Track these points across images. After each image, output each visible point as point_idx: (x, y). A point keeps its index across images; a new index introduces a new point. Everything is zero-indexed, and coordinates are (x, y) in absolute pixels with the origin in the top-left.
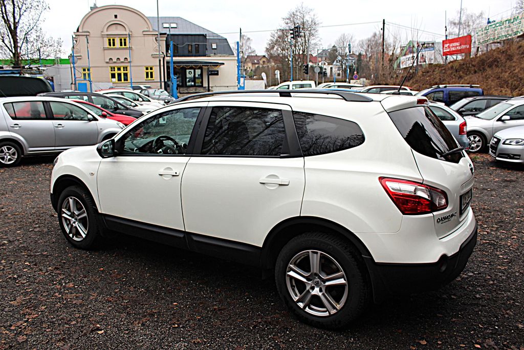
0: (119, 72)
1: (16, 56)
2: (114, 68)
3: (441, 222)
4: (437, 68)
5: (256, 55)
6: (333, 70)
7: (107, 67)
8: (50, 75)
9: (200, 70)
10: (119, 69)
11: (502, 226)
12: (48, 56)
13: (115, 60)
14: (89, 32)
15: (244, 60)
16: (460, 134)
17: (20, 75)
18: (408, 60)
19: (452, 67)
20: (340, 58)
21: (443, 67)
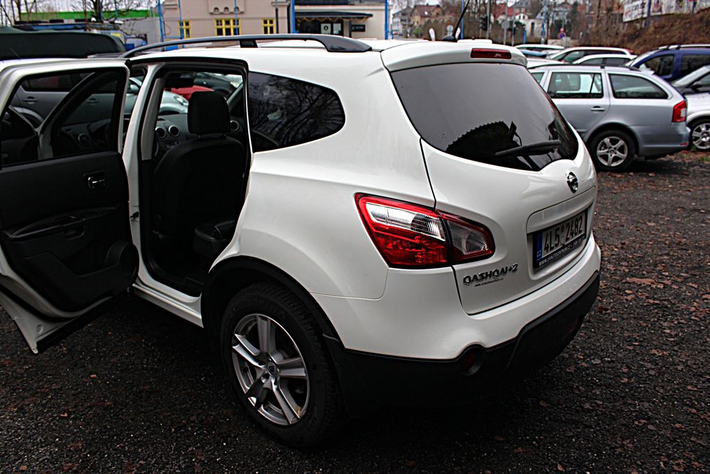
0: (228, 27)
1: (98, 5)
2: (221, 21)
3: (475, 283)
4: (679, 21)
5: (427, 5)
6: (536, 26)
7: (210, 20)
8: (143, 31)
9: (339, 25)
10: (228, 23)
11: (696, 275)
12: (138, 5)
13: (221, 10)
15: (408, 11)
16: (674, 120)
17: (85, 30)
18: (636, 9)
19: (701, 19)
20: (545, 9)
21: (687, 18)
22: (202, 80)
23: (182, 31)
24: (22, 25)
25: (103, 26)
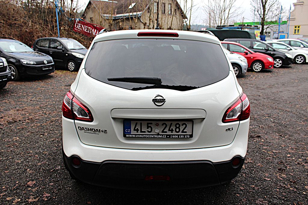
1: (263, 19)
14: (303, 2)
22: (271, 52)
23: (295, 30)
24: (219, 27)
25: (251, 28)
